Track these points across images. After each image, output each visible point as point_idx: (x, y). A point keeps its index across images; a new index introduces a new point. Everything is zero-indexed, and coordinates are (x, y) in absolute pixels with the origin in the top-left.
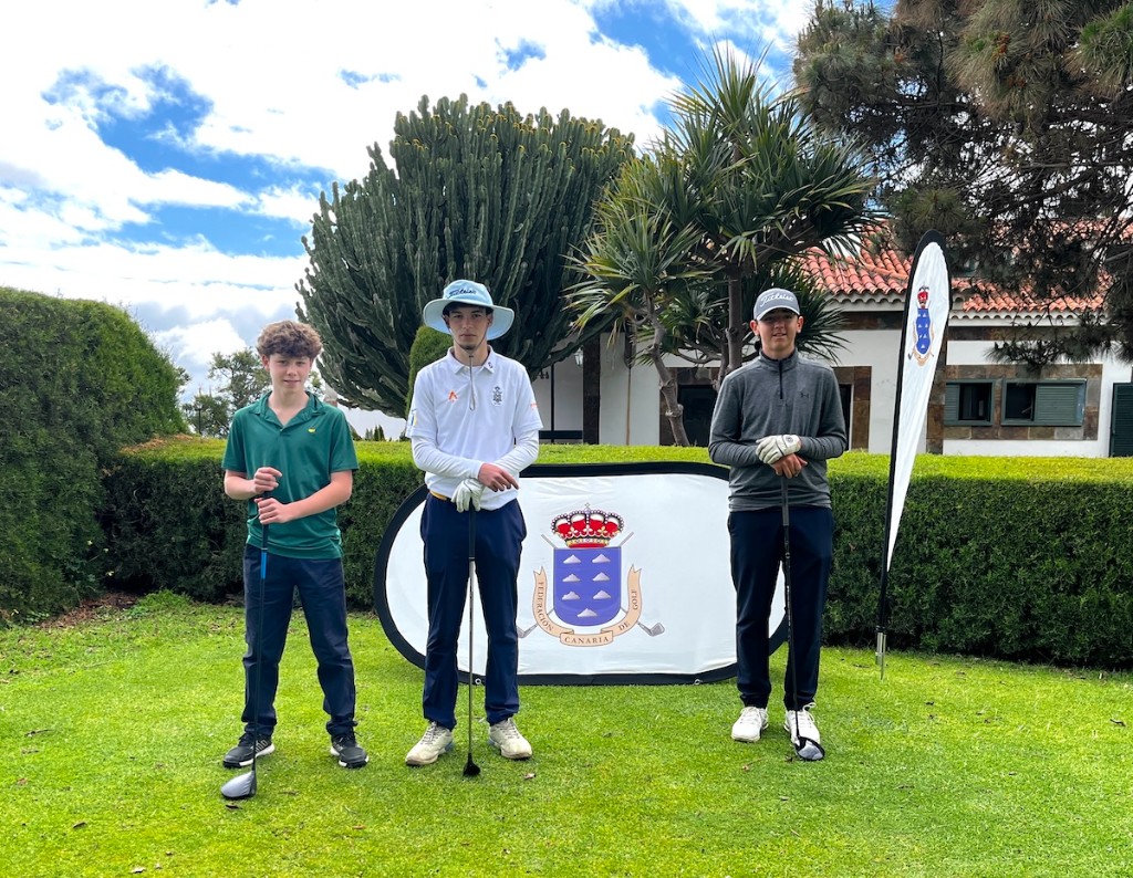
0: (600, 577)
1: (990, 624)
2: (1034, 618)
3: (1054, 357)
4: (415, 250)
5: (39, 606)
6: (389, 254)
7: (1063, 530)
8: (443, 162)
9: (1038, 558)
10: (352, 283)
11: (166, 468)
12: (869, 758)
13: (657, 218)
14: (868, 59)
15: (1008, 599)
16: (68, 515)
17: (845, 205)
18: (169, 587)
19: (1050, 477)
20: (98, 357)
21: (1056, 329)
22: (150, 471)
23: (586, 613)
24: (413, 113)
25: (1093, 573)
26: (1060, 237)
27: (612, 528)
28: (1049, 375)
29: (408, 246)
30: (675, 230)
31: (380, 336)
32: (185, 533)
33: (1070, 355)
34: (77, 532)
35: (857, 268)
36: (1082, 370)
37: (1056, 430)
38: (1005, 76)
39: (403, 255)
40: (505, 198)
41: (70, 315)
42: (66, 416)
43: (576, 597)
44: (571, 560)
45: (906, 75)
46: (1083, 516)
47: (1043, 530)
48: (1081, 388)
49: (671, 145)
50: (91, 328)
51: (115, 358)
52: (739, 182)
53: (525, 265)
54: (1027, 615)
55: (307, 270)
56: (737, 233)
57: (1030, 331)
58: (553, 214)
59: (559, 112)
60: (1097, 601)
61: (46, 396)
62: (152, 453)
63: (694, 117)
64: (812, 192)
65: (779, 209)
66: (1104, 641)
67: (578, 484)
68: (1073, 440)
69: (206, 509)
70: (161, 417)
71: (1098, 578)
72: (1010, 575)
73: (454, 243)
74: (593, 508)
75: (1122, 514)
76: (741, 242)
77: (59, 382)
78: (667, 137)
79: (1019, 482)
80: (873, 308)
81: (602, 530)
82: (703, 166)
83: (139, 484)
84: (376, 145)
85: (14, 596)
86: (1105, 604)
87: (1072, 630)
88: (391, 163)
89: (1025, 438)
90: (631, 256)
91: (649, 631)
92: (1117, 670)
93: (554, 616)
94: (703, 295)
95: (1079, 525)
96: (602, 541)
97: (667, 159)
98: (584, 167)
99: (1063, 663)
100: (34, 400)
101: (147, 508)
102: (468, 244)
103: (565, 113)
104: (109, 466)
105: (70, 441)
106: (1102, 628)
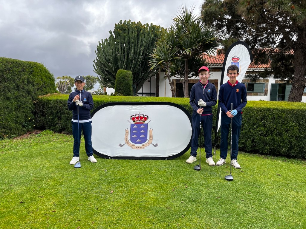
0: (142, 131)
1: (243, 143)
2: (255, 142)
3: (259, 77)
4: (118, 53)
5: (15, 134)
6: (113, 54)
7: (263, 120)
8: (125, 34)
9: (256, 127)
10: (105, 61)
11: (48, 101)
12: (209, 186)
13: (168, 45)
14: (218, 10)
15: (248, 137)
16: (23, 112)
17: (211, 42)
18: (49, 129)
19: (260, 106)
20: (33, 75)
21: (259, 72)
22: (45, 102)
23: (138, 141)
24: (118, 24)
25: (270, 131)
26: (260, 51)
27: (146, 119)
28: (257, 81)
29: (117, 52)
30: (173, 48)
31: (111, 72)
32: (52, 116)
33: (263, 77)
34: (26, 116)
35: (215, 58)
36: (264, 81)
37: (258, 94)
38: (249, 10)
39: (116, 55)
40: (138, 42)
41: (26, 65)
42: (23, 89)
43: (136, 136)
44: (135, 127)
45: (226, 13)
46: (268, 117)
47: (257, 120)
48: (264, 85)
49: (173, 29)
50: (31, 68)
51: (38, 75)
52: (188, 37)
53: (142, 57)
54: (253, 142)
55: (96, 58)
56: (187, 49)
57: (254, 72)
58: (148, 46)
59: (150, 24)
60: (271, 138)
61: (17, 84)
62: (46, 97)
63: (178, 23)
64: (204, 39)
65: (196, 43)
66: (273, 149)
67: (138, 107)
68: (262, 96)
69: (57, 111)
70: (50, 89)
71: (272, 133)
72: (249, 131)
73: (127, 52)
74: (141, 113)
75: (278, 116)
76: (188, 51)
77: (21, 80)
78: (172, 27)
79: (252, 107)
80: (219, 67)
81: (143, 119)
82: (179, 34)
83: (42, 105)
84: (111, 31)
85: (7, 132)
86: (274, 139)
87: (265, 146)
88: (114, 34)
89: (251, 95)
90: (163, 54)
91: (154, 145)
92: (276, 156)
93: (130, 141)
94: (180, 63)
95: (267, 119)
96: (143, 122)
97: (172, 32)
98: (156, 36)
99: (262, 154)
100: (14, 85)
101: (44, 110)
102: (130, 52)
103: (152, 24)
104: (35, 101)
105: (24, 94)
106: (272, 145)
